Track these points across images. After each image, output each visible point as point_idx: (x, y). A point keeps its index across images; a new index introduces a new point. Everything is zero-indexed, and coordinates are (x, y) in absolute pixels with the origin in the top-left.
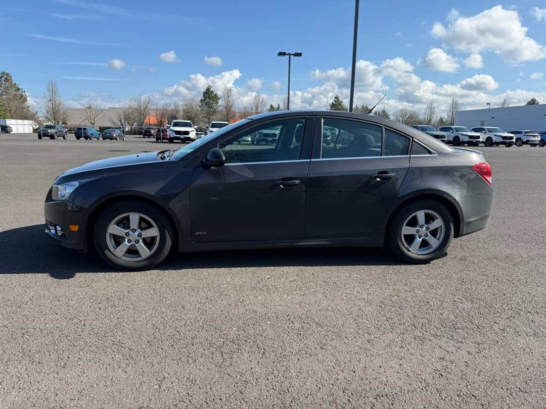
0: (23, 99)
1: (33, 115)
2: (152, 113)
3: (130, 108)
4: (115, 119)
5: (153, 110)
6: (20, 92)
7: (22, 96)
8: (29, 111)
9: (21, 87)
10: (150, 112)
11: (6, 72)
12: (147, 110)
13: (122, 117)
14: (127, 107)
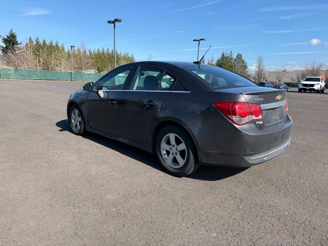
0: (245, 67)
1: (249, 76)
2: (322, 73)
3: (307, 71)
4: (295, 77)
5: (324, 71)
6: (244, 64)
7: (245, 66)
8: (247, 74)
9: (245, 61)
10: (320, 72)
11: (240, 53)
12: (318, 71)
13: (300, 76)
14: (305, 70)
